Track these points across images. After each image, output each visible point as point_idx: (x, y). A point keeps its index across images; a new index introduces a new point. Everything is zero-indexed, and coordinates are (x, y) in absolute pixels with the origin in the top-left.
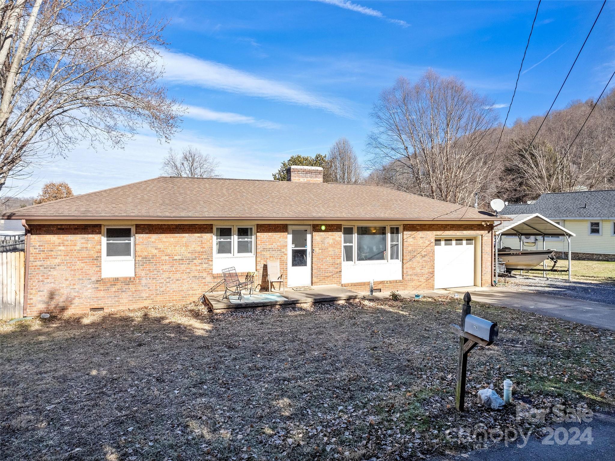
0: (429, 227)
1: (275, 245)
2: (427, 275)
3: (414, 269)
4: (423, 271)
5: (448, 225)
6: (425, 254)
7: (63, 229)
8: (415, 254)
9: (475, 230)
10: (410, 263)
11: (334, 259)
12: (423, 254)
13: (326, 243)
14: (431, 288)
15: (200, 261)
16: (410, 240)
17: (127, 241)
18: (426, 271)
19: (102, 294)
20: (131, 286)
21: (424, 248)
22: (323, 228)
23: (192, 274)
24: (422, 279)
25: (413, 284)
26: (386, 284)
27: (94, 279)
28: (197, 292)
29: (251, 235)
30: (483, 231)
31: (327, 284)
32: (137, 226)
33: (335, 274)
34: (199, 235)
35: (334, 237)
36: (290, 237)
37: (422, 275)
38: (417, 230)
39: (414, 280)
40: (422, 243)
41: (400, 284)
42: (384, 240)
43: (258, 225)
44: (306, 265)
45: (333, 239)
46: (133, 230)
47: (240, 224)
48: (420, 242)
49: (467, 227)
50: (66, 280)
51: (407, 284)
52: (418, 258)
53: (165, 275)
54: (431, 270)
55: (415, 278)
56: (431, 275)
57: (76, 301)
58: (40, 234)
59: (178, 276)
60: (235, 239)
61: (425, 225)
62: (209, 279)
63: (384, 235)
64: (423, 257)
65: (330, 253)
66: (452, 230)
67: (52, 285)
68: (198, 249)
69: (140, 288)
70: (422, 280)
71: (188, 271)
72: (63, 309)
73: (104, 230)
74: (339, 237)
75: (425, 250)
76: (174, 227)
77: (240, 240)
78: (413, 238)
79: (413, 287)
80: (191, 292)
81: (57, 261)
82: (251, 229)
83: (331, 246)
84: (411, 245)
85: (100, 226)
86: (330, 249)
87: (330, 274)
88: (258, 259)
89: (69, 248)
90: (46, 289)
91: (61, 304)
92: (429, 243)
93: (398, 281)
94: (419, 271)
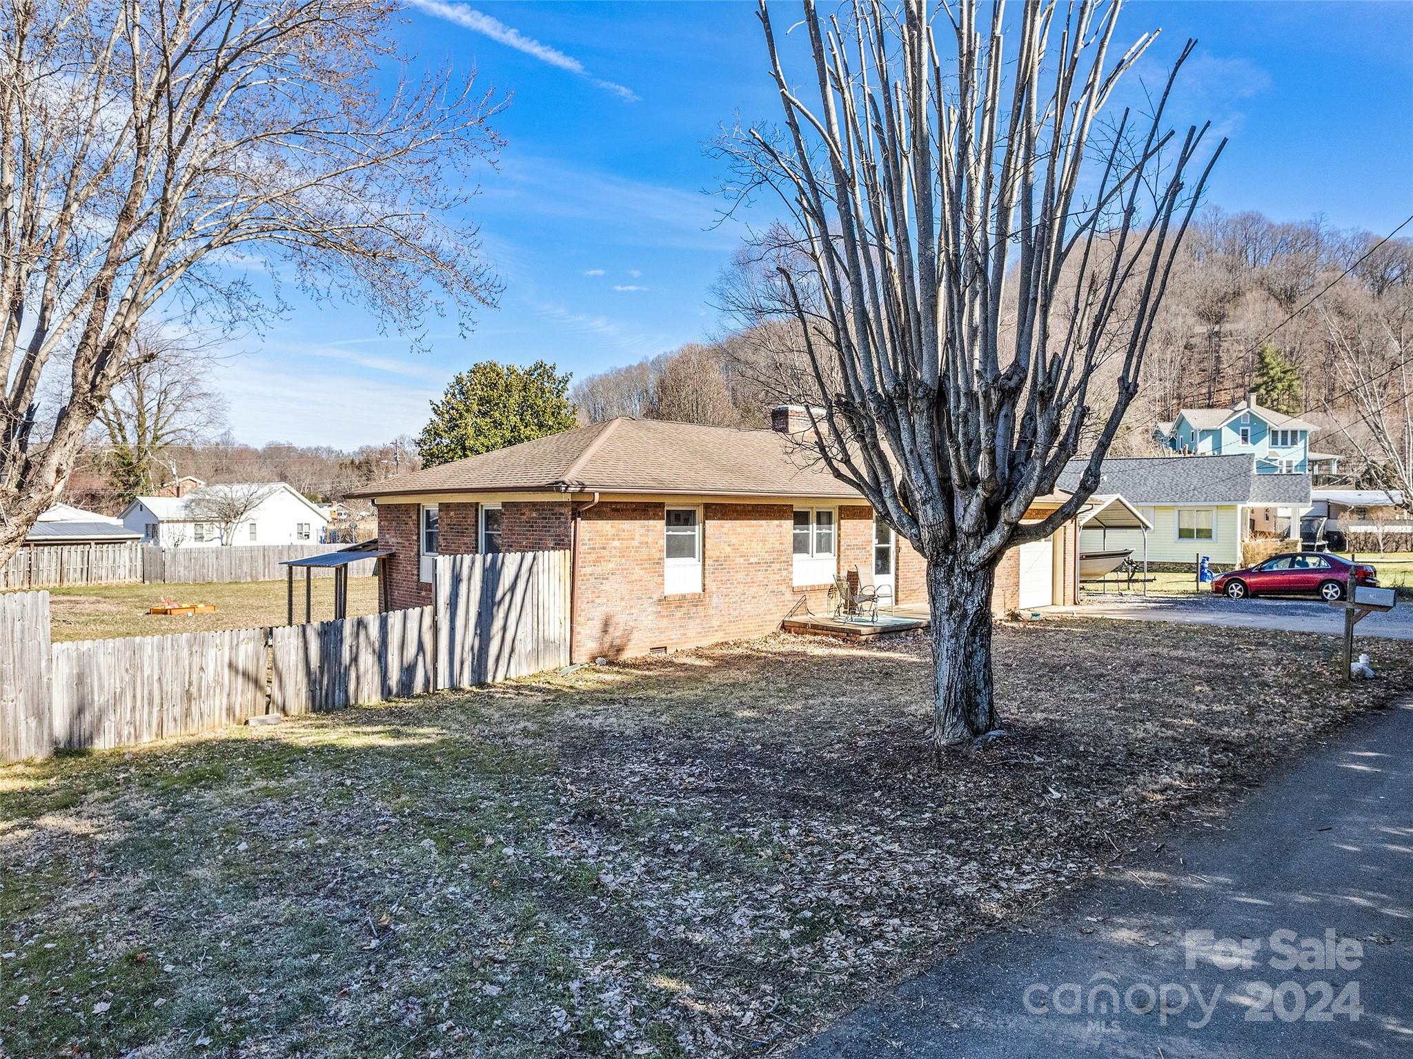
1: (860, 541)
2: (1013, 588)
3: (999, 578)
4: (1008, 581)
6: (1011, 555)
7: (618, 510)
12: (1009, 555)
15: (778, 566)
17: (689, 533)
18: (1011, 581)
19: (665, 622)
20: (700, 608)
23: (770, 588)
24: (1008, 594)
25: (998, 601)
27: (656, 597)
28: (774, 617)
29: (830, 523)
31: (913, 603)
32: (707, 507)
34: (777, 522)
36: (874, 527)
37: (1008, 588)
39: (1000, 595)
43: (841, 508)
44: (888, 573)
46: (700, 513)
47: (820, 505)
50: (622, 599)
52: (1004, 562)
53: (739, 590)
54: (1016, 581)
55: (1001, 592)
57: (635, 636)
58: (590, 519)
59: (754, 590)
60: (813, 530)
62: (788, 595)
64: (1008, 560)
67: (604, 608)
68: (777, 545)
69: (711, 612)
70: (1008, 596)
71: (765, 582)
72: (619, 650)
73: (665, 512)
77: (820, 531)
80: (768, 617)
81: (611, 566)
82: (830, 513)
87: (917, 587)
88: (842, 563)
89: (626, 543)
90: (598, 614)
91: (617, 642)
94: (1004, 581)
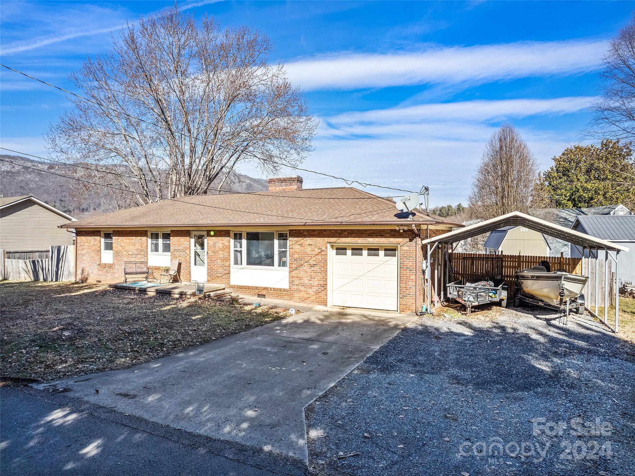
0: (320, 233)
1: (181, 248)
2: (317, 288)
3: (301, 279)
4: (311, 282)
5: (345, 230)
6: (314, 263)
7: (87, 233)
8: (302, 262)
9: (386, 237)
10: (297, 271)
11: (224, 261)
12: (312, 263)
13: (217, 246)
14: (322, 302)
16: (297, 248)
17: (112, 241)
18: (315, 282)
19: (100, 272)
21: (313, 256)
22: (212, 233)
24: (311, 291)
25: (300, 295)
26: (271, 291)
27: (98, 263)
30: (401, 240)
31: (218, 284)
32: (114, 232)
33: (224, 275)
34: (139, 238)
35: (223, 242)
36: (193, 241)
37: (311, 286)
38: (305, 236)
39: (302, 291)
40: (311, 251)
41: (285, 292)
42: (272, 246)
43: (171, 231)
44: (204, 265)
45: (222, 243)
47: (163, 230)
48: (309, 249)
49: (375, 233)
50: (88, 263)
51: (292, 294)
52: (306, 267)
54: (322, 282)
55: (302, 288)
56: (323, 289)
57: (91, 276)
58: (80, 236)
60: (161, 241)
61: (314, 230)
62: (145, 269)
63: (272, 241)
64: (311, 266)
65: (220, 256)
66: (351, 237)
67: (83, 265)
68: (140, 247)
69: (114, 271)
70: (311, 293)
72: (87, 279)
73: (102, 234)
74: (227, 242)
75: (314, 259)
76: (128, 232)
77: (165, 242)
78: (299, 245)
79: (300, 299)
81: (85, 251)
83: (221, 249)
84: (297, 252)
85: (99, 232)
86: (221, 252)
87: (220, 275)
88: (172, 258)
89: (89, 244)
91: (86, 276)
92: (319, 251)
93: (282, 290)
94: (307, 282)
